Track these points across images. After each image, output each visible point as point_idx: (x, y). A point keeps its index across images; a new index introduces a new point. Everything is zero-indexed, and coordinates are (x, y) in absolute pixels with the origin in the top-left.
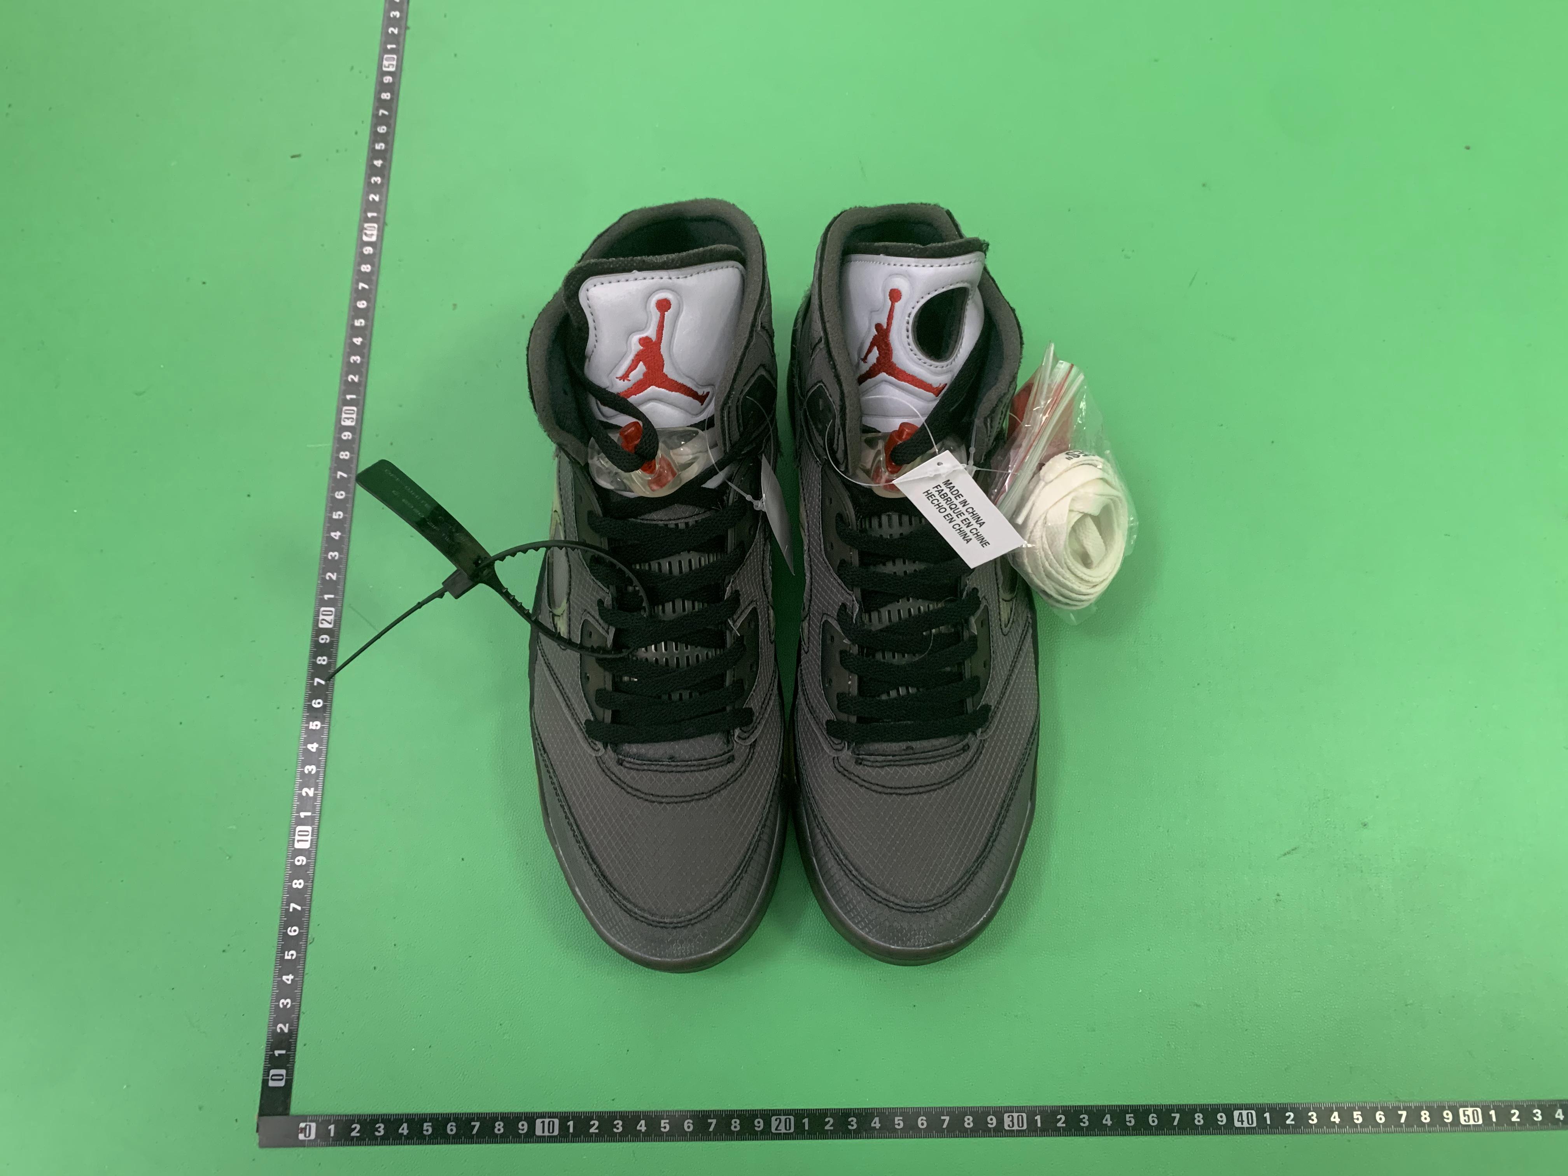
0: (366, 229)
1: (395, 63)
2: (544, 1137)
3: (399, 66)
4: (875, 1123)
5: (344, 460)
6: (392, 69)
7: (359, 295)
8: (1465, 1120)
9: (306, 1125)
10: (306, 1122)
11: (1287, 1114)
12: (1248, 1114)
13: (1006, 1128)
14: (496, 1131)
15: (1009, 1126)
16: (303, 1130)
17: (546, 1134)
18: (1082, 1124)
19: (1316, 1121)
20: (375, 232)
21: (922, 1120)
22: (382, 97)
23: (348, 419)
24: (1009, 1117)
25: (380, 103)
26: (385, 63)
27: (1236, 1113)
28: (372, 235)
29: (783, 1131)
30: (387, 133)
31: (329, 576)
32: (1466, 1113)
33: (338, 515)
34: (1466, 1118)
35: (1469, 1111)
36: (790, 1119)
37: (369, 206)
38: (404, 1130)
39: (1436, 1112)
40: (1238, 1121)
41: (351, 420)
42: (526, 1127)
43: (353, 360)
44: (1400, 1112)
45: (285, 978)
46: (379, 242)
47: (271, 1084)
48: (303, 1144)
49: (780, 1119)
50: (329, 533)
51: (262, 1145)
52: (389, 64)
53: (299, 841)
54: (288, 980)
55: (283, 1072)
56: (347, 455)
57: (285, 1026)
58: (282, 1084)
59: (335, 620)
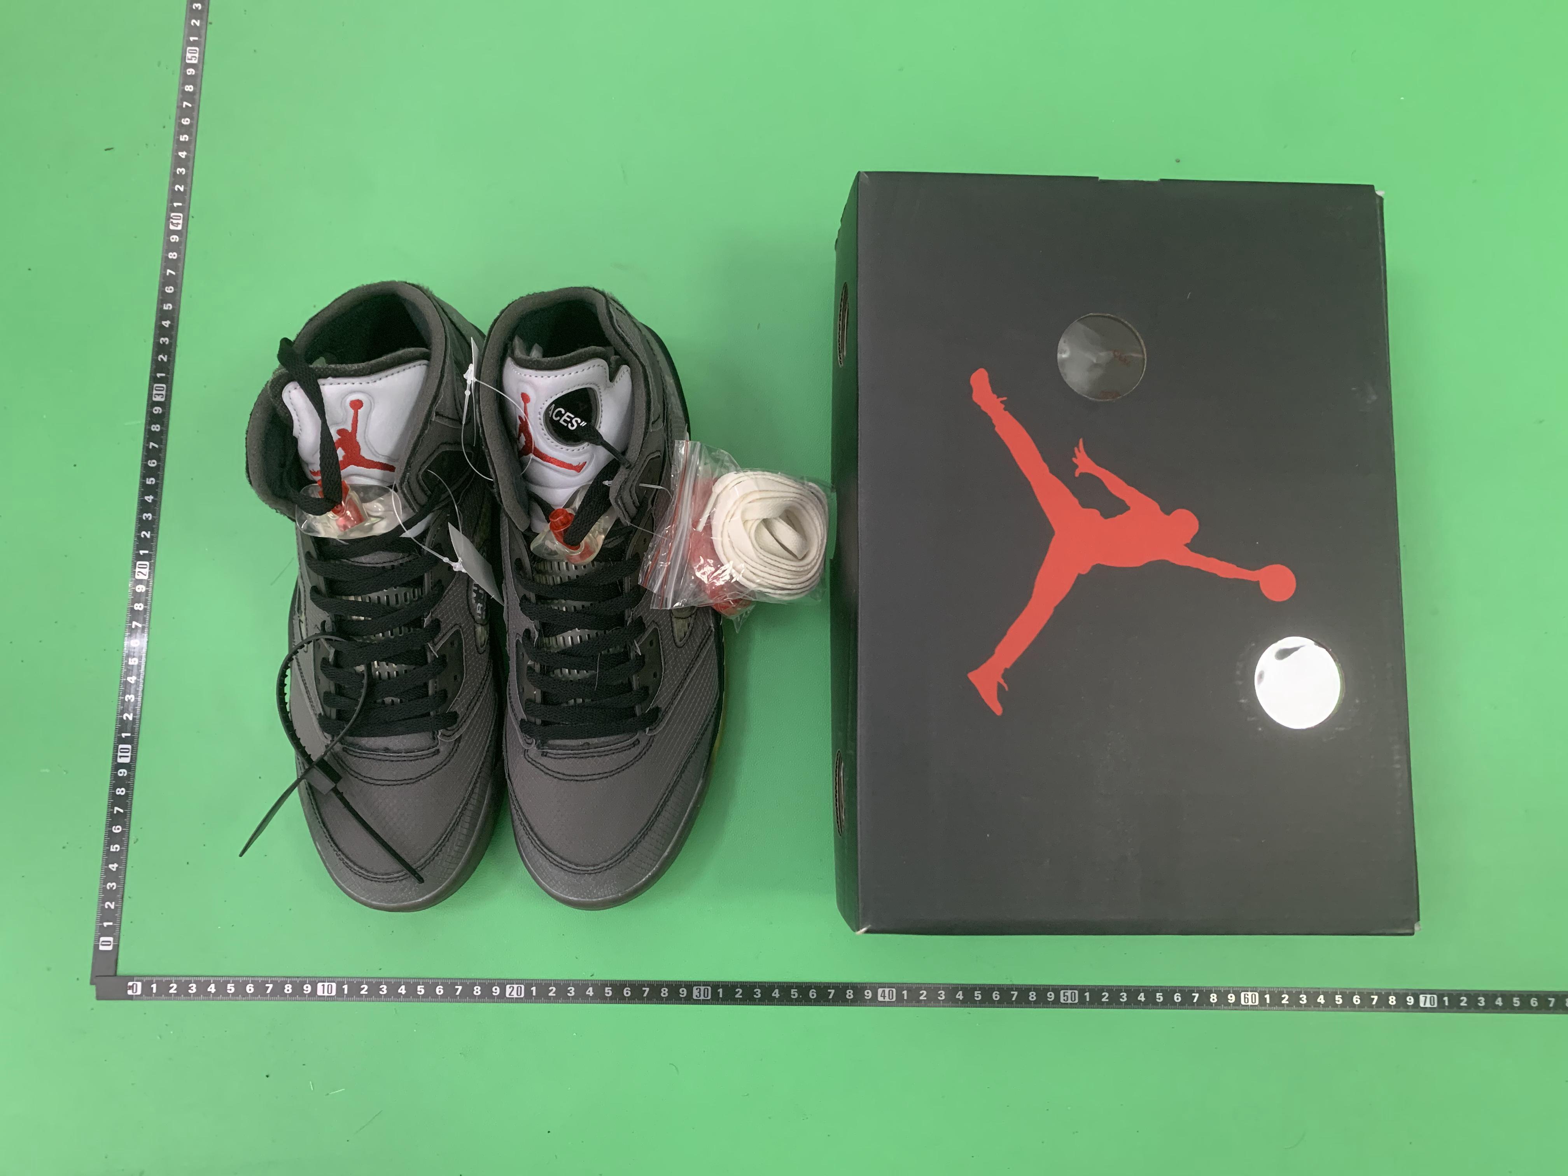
0: (172, 218)
1: (197, 55)
3: (202, 59)
4: (590, 991)
5: (155, 432)
6: (195, 61)
7: (166, 280)
9: (133, 984)
10: (133, 981)
11: (921, 992)
12: (889, 991)
13: (695, 997)
14: (286, 991)
15: (697, 996)
16: (131, 987)
17: (326, 994)
18: (755, 996)
19: (944, 998)
20: (181, 222)
21: (627, 989)
22: (186, 89)
23: (158, 395)
24: (697, 989)
25: (184, 95)
26: (189, 55)
27: (880, 991)
29: (515, 996)
30: (191, 125)
31: (144, 535)
32: (1066, 994)
33: (151, 481)
34: (1066, 998)
35: (1068, 992)
36: (521, 987)
37: (174, 195)
38: (213, 988)
39: (1042, 992)
40: (881, 996)
41: (161, 396)
42: (310, 988)
43: (162, 341)
44: (1012, 992)
45: (110, 866)
46: (184, 231)
47: (101, 948)
48: (131, 998)
49: (513, 987)
50: (144, 497)
51: (99, 998)
52: (192, 56)
53: (121, 757)
54: (113, 868)
55: (111, 939)
56: (157, 428)
57: (112, 903)
58: (110, 948)
59: (150, 573)
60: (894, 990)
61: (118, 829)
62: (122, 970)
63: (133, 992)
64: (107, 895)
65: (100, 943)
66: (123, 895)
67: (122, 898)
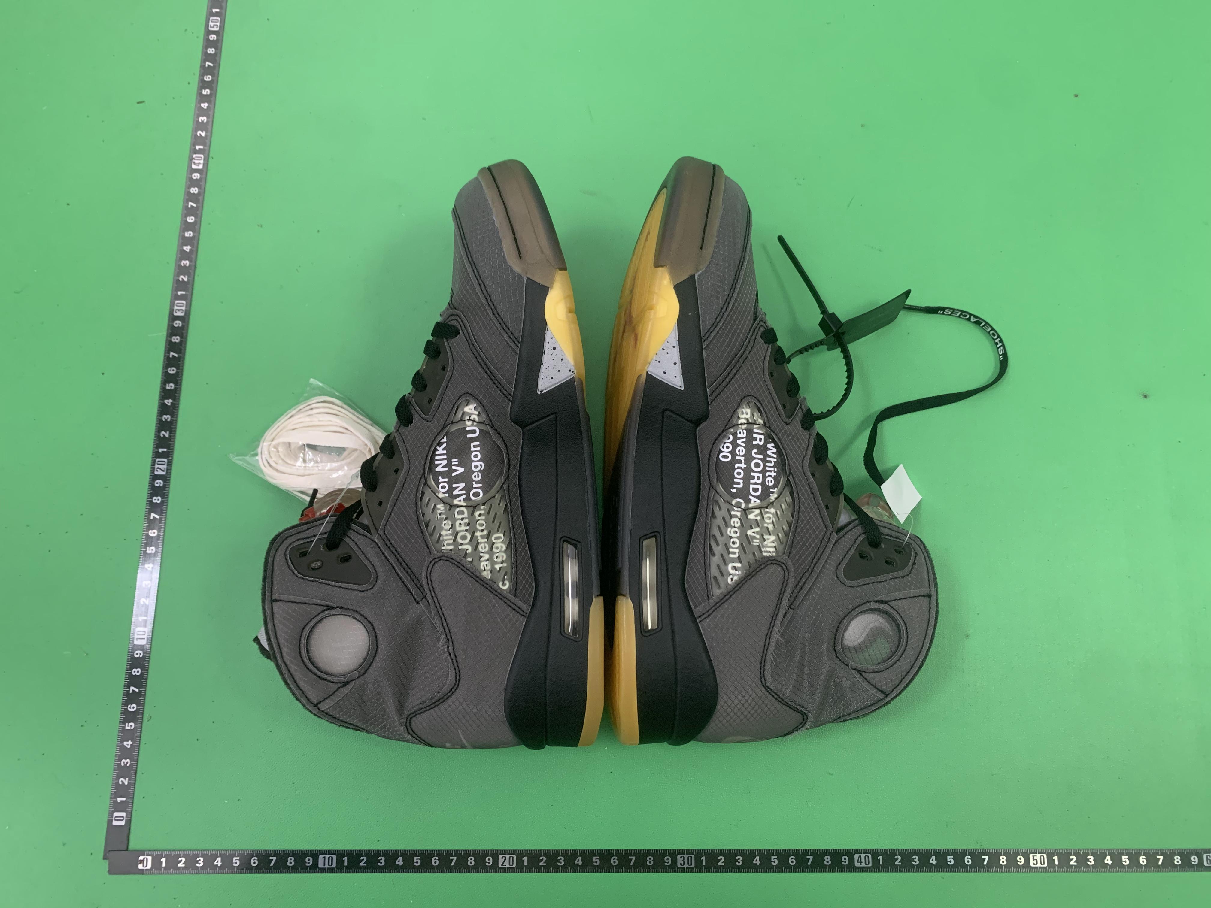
0: (194, 159)
1: (218, 24)
2: (325, 869)
3: (222, 27)
4: (578, 861)
5: (175, 343)
6: (216, 29)
7: (188, 211)
8: (1034, 864)
9: (144, 858)
10: (144, 855)
11: (896, 857)
12: (865, 857)
13: (679, 865)
14: (288, 864)
15: (681, 864)
16: (142, 862)
17: (327, 866)
18: (737, 863)
19: (918, 862)
20: (202, 162)
21: (614, 859)
22: (208, 52)
23: (179, 310)
25: (206, 57)
26: (211, 24)
27: (856, 856)
28: (199, 163)
29: (508, 866)
30: (212, 81)
31: (163, 435)
32: (1035, 858)
33: (170, 386)
34: (1035, 862)
35: (1038, 856)
36: (513, 857)
37: (196, 140)
38: (219, 862)
39: (1012, 856)
40: (858, 862)
41: (181, 311)
42: (311, 862)
43: (184, 264)
44: (983, 857)
45: (125, 743)
46: (205, 171)
47: (115, 823)
48: (141, 872)
49: (505, 857)
50: (164, 401)
51: (111, 872)
52: (215, 25)
53: (137, 639)
54: (128, 745)
55: (124, 814)
56: (177, 339)
57: (125, 780)
58: (123, 823)
59: (167, 469)
60: (870, 856)
61: (133, 708)
62: (134, 844)
63: (143, 866)
64: (122, 771)
65: (113, 818)
66: (136, 771)
67: (136, 774)
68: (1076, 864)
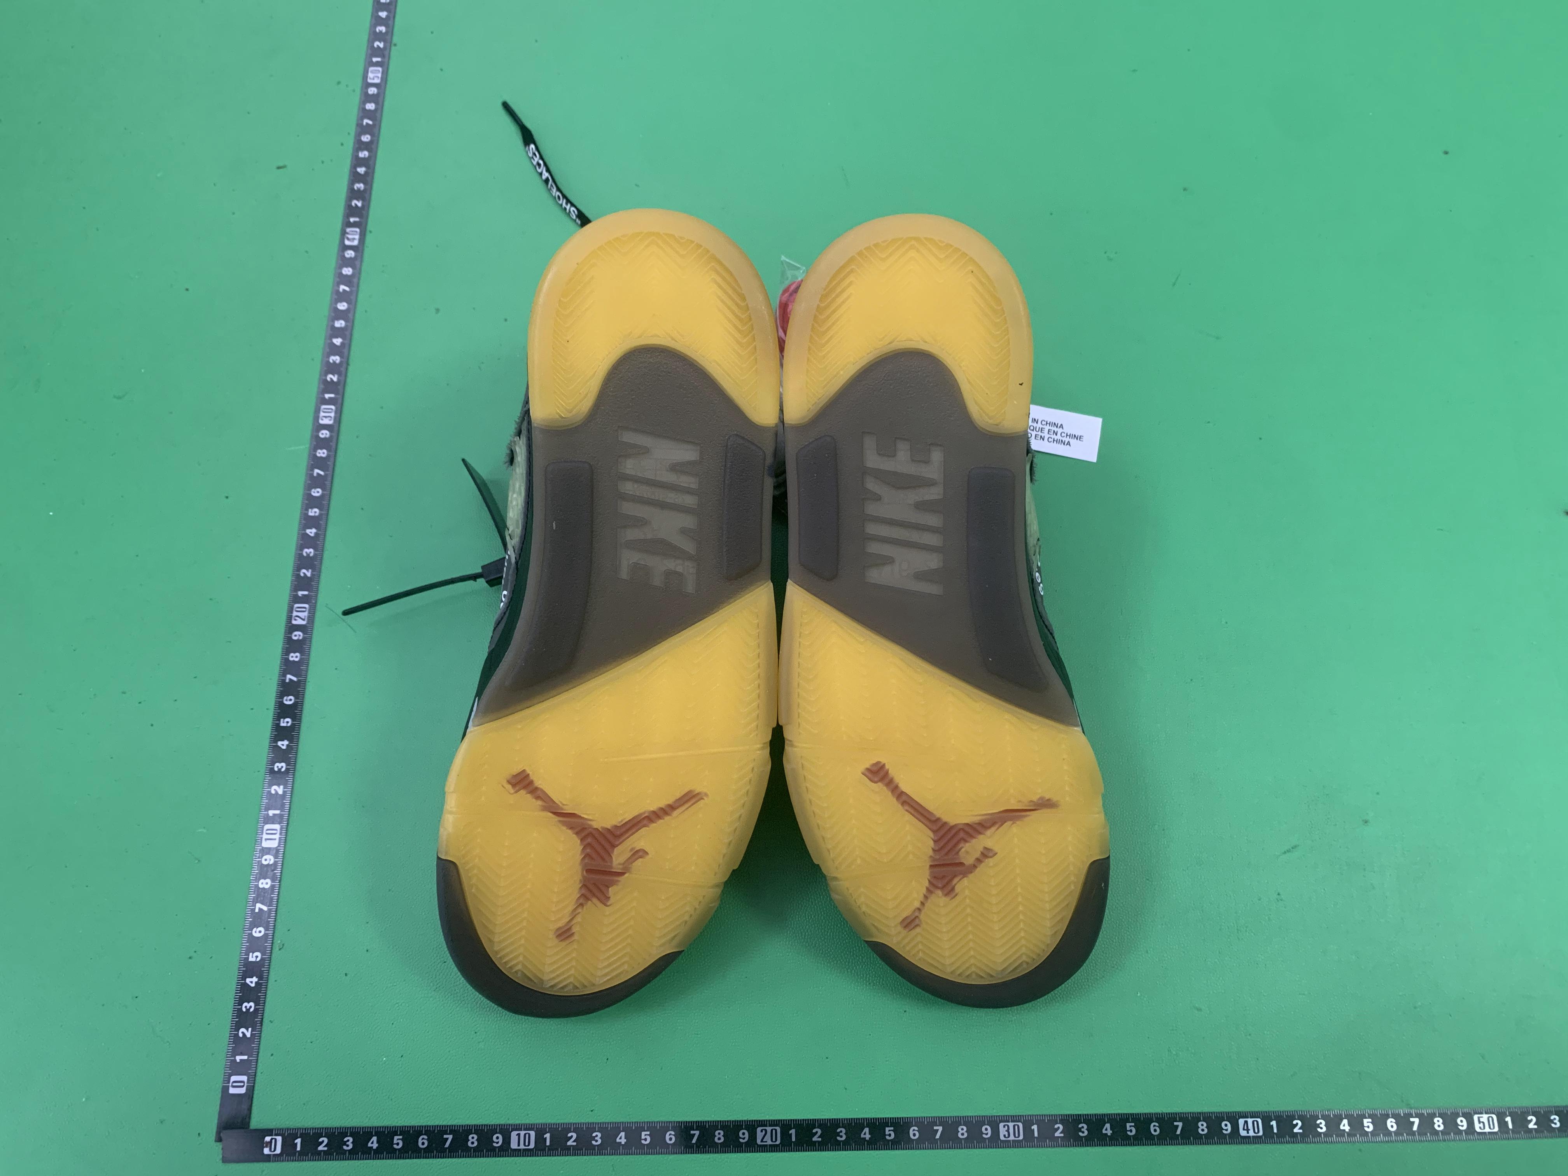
0: (348, 233)
1: (380, 75)
2: (520, 1150)
3: (385, 78)
4: (865, 1134)
5: (321, 457)
6: (377, 81)
7: (339, 296)
9: (272, 1139)
10: (272, 1135)
11: (1295, 1122)
13: (1002, 1138)
14: (470, 1145)
15: (1005, 1136)
16: (268, 1144)
17: (522, 1147)
18: (1081, 1134)
19: (1324, 1129)
20: (357, 237)
21: (914, 1130)
22: (367, 107)
23: (326, 417)
24: (1004, 1126)
25: (365, 113)
26: (371, 75)
27: (1241, 1122)
28: (354, 239)
29: (769, 1142)
30: (371, 142)
31: (304, 573)
32: (1481, 1120)
33: (314, 512)
34: (1481, 1125)
35: (1484, 1117)
36: (776, 1130)
37: (351, 211)
38: (374, 1143)
39: (1450, 1120)
41: (330, 418)
42: (501, 1140)
43: (333, 360)
44: (1412, 1120)
45: (248, 980)
46: (361, 247)
47: (232, 1091)
48: (267, 1158)
49: (766, 1130)
50: (305, 531)
51: (225, 1160)
52: (375, 75)
53: (266, 839)
54: (252, 982)
55: (244, 1078)
56: (324, 453)
57: (247, 1030)
58: (242, 1091)
59: (309, 617)
60: (1259, 1120)
61: (260, 932)
62: (257, 1121)
63: (270, 1150)
64: (243, 1019)
65: (230, 1085)
66: (262, 1018)
67: (261, 1022)
68: (1536, 1127)
